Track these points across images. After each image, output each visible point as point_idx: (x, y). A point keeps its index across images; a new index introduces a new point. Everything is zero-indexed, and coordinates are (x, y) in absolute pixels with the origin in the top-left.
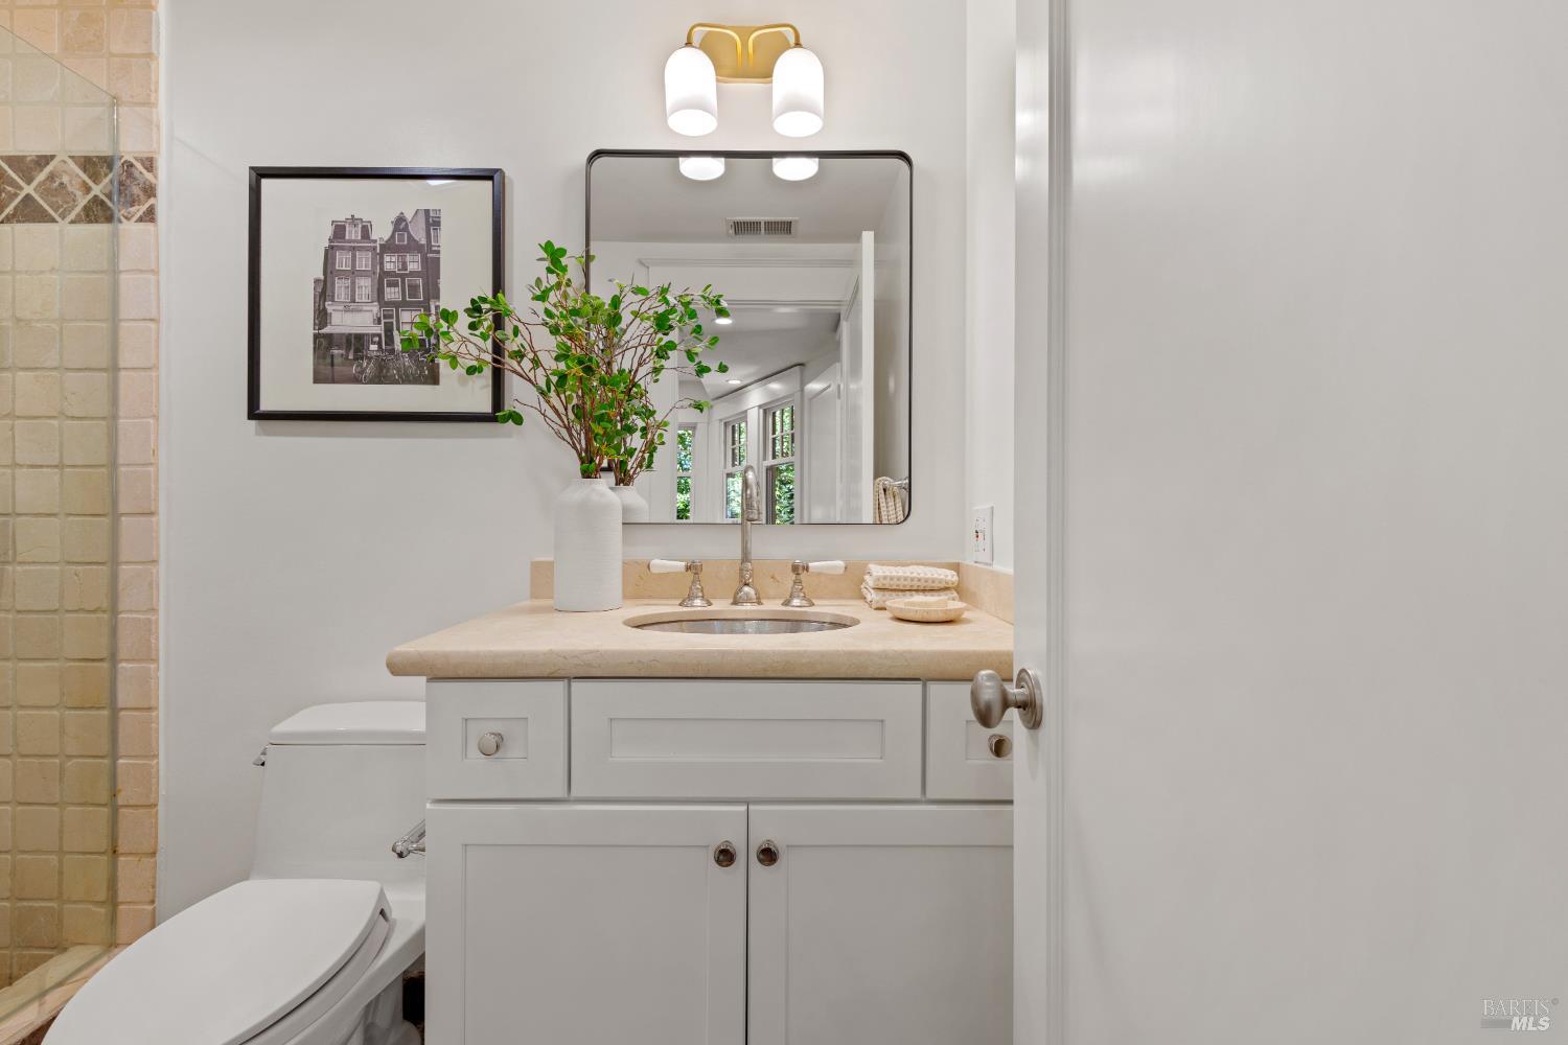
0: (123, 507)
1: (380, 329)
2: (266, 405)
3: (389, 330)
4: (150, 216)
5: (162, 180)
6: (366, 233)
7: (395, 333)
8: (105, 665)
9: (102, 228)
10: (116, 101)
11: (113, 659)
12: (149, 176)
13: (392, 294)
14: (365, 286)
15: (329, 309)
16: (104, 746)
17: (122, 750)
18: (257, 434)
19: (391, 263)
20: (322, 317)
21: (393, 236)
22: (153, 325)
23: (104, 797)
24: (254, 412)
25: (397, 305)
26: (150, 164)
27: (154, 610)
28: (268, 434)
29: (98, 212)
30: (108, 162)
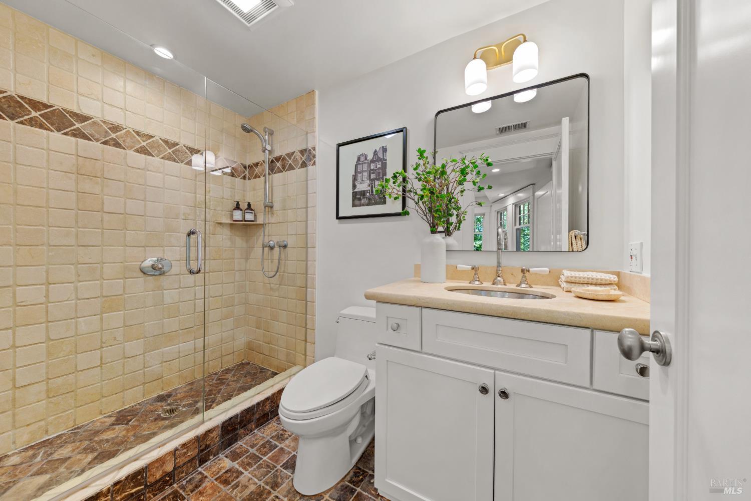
0: (309, 246)
1: (369, 188)
2: (340, 215)
3: (372, 187)
4: (314, 164)
5: (317, 153)
6: (366, 158)
7: (374, 188)
8: (304, 289)
9: (305, 169)
10: (307, 133)
11: (306, 287)
12: (314, 152)
13: (373, 176)
14: (366, 174)
15: (356, 184)
16: (304, 312)
17: (308, 313)
18: (339, 224)
19: (373, 166)
20: (354, 186)
21: (373, 158)
22: (315, 194)
23: (304, 325)
24: (338, 218)
25: (374, 180)
26: (314, 149)
27: (315, 274)
28: (341, 223)
29: (304, 165)
30: (305, 150)
